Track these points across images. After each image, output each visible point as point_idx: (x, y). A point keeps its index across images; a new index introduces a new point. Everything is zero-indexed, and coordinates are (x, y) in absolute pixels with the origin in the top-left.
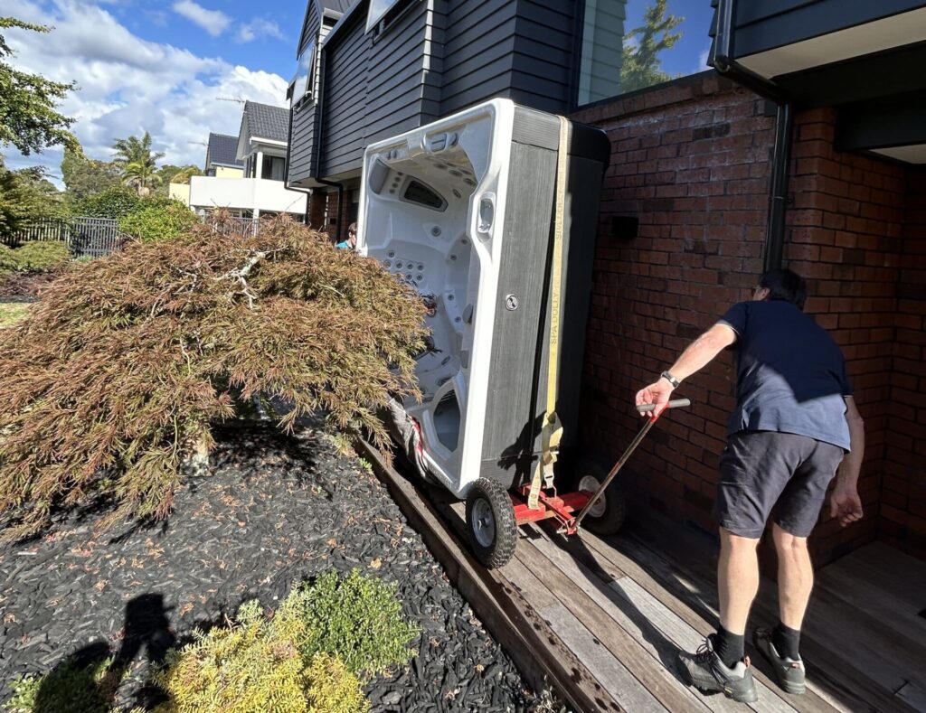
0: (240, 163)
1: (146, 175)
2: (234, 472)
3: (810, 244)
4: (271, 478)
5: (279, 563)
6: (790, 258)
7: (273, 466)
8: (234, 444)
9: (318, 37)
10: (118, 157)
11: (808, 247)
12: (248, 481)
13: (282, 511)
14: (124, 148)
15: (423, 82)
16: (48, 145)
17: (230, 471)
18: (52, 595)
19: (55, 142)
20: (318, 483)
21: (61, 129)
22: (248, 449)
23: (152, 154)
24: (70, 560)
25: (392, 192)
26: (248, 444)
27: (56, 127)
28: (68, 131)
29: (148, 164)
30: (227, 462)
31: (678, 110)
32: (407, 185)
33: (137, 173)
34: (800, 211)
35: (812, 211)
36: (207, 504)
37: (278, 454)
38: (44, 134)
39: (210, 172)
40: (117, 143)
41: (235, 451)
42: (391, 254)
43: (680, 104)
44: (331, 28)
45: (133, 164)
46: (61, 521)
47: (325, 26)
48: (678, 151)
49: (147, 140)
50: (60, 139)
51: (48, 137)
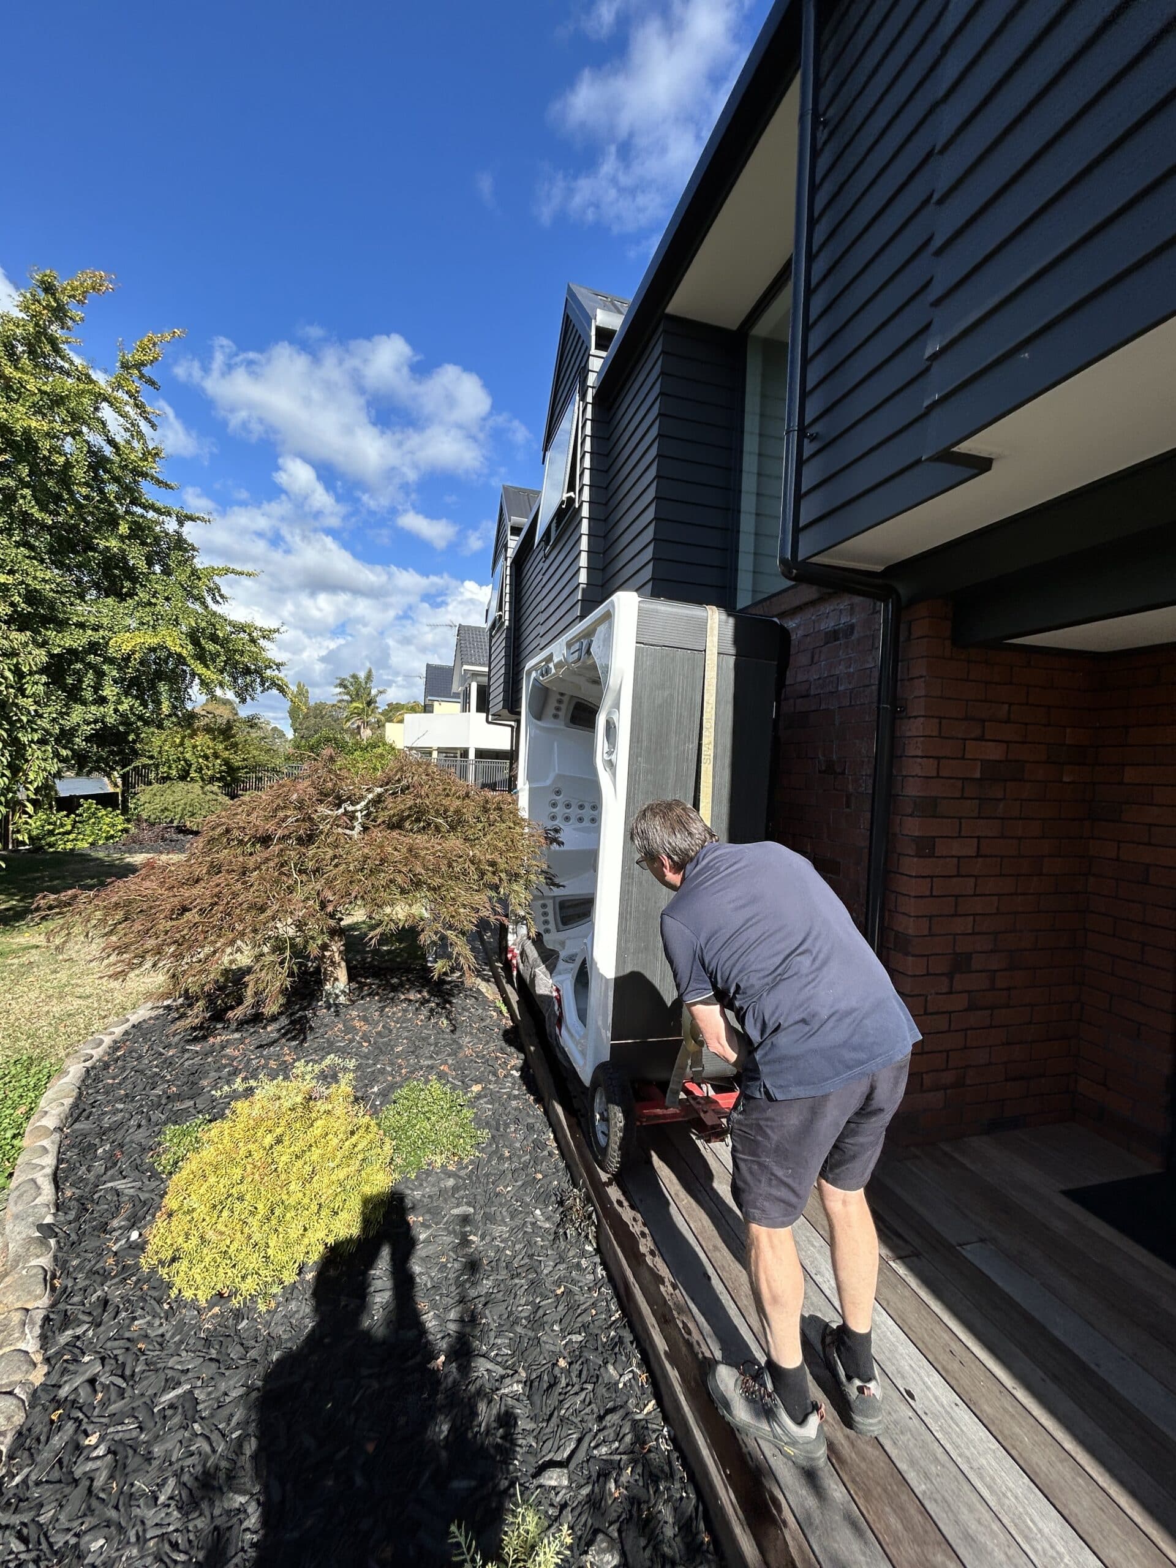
0: (456, 695)
1: (368, 716)
2: (372, 1005)
3: (922, 757)
4: (405, 1011)
5: (390, 1078)
6: (904, 773)
7: (410, 1001)
8: (381, 980)
9: (506, 551)
10: (340, 698)
11: (919, 760)
12: (382, 1011)
13: (406, 1038)
14: (345, 687)
15: (580, 598)
16: (262, 692)
17: (369, 1002)
18: (205, 1078)
19: (268, 688)
20: (447, 1018)
21: (274, 673)
22: (392, 985)
23: (374, 692)
24: (224, 1056)
25: (556, 716)
26: (395, 981)
27: (269, 672)
28: (280, 675)
29: (369, 704)
30: (369, 995)
31: (812, 610)
32: (572, 708)
33: (359, 714)
34: (912, 720)
35: (922, 719)
36: (341, 1026)
37: (420, 992)
38: (258, 680)
39: (427, 709)
40: (338, 681)
41: (379, 987)
42: (558, 793)
43: (812, 603)
44: (517, 538)
45: (355, 704)
46: (224, 1028)
47: (513, 537)
48: (813, 658)
49: (369, 677)
50: (274, 684)
51: (262, 684)
